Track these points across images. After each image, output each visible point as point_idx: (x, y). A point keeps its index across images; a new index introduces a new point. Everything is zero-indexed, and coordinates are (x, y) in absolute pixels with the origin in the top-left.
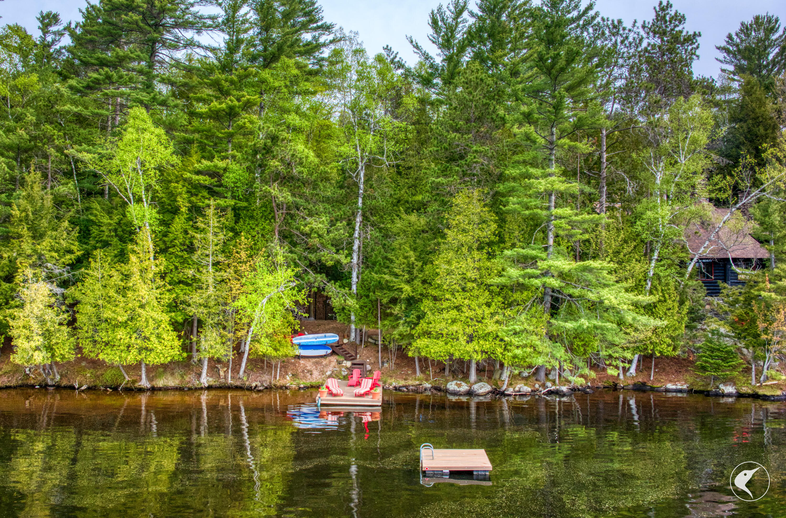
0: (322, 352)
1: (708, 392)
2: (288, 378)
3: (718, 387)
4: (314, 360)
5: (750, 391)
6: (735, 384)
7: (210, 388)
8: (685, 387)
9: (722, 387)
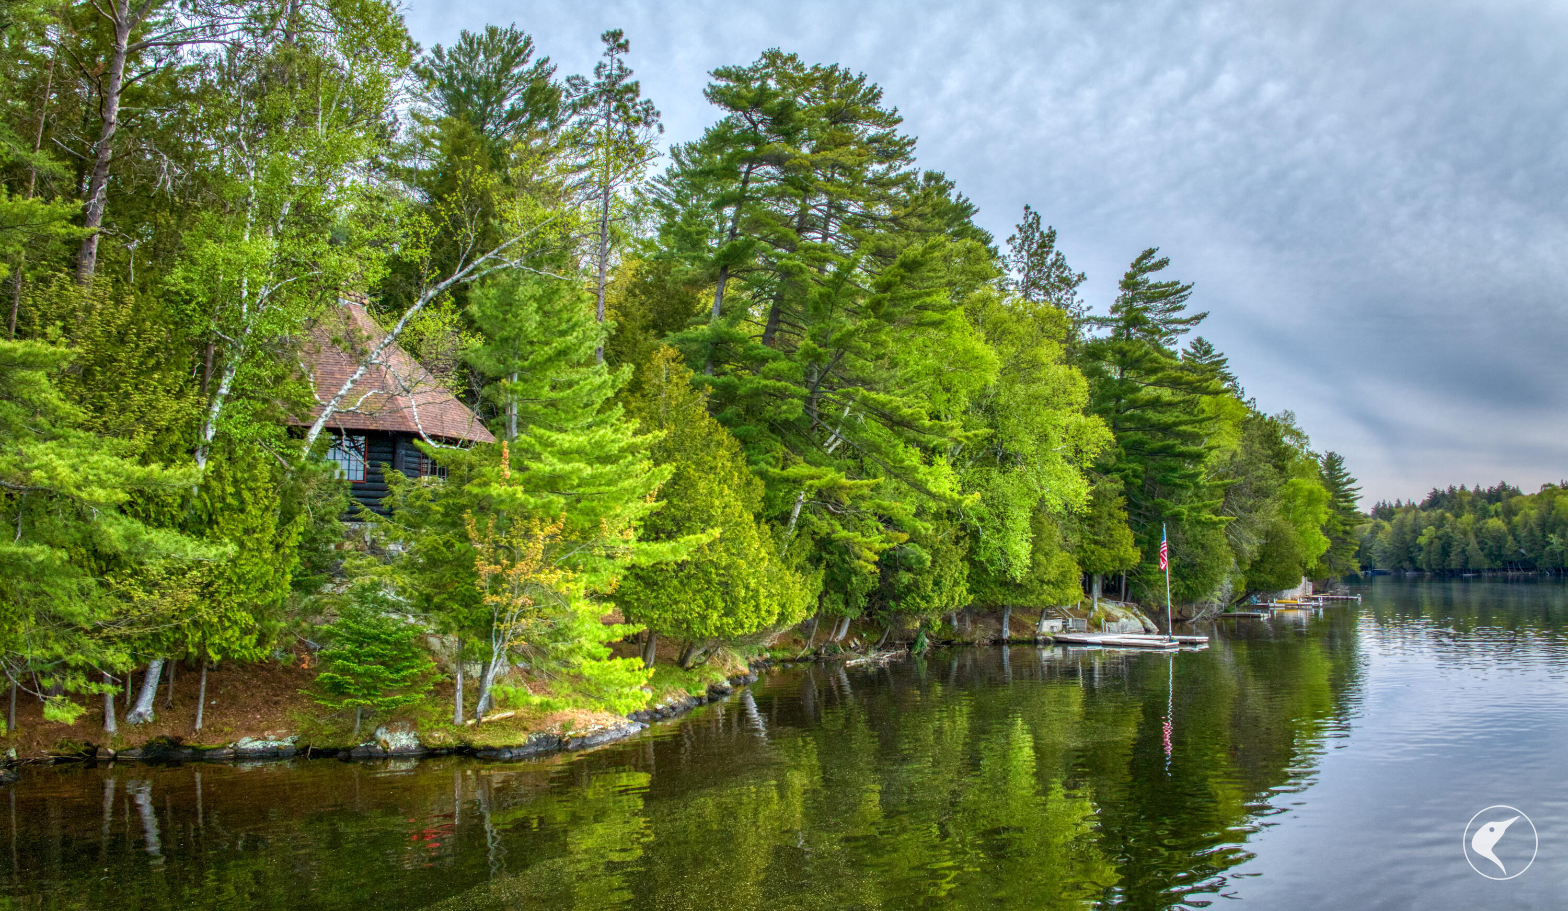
1: (348, 750)
3: (372, 737)
5: (451, 741)
6: (414, 725)
8: (287, 742)
9: (382, 735)
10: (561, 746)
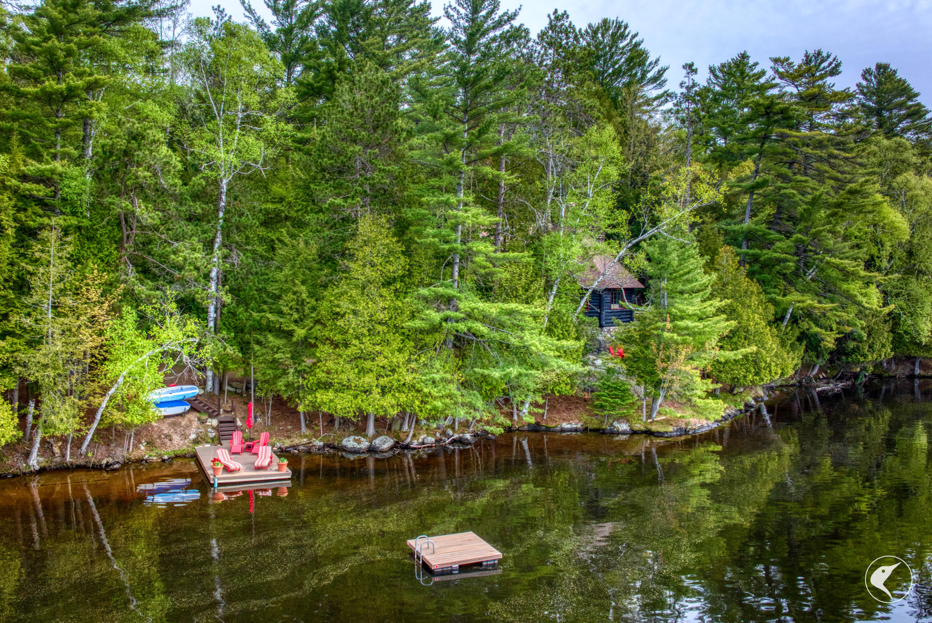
0: (179, 409)
1: (603, 430)
2: (143, 448)
3: (612, 425)
4: (170, 420)
5: (643, 428)
6: (628, 421)
7: (42, 471)
8: (579, 426)
9: (615, 424)
10: (686, 432)
